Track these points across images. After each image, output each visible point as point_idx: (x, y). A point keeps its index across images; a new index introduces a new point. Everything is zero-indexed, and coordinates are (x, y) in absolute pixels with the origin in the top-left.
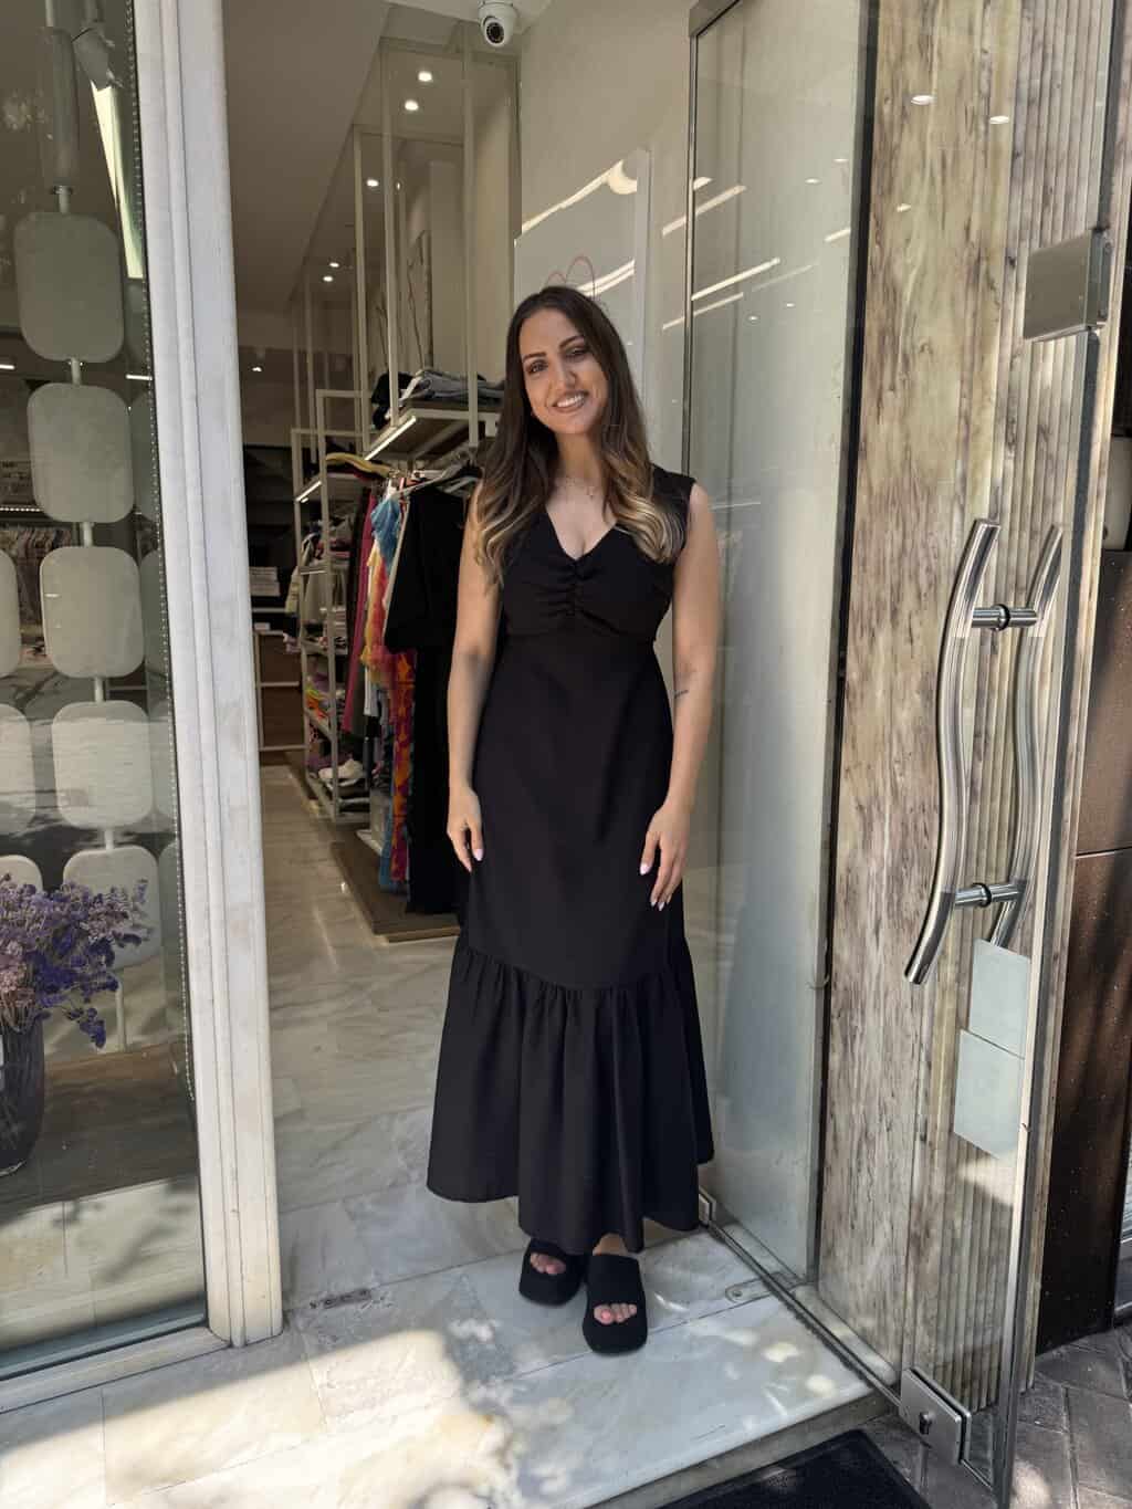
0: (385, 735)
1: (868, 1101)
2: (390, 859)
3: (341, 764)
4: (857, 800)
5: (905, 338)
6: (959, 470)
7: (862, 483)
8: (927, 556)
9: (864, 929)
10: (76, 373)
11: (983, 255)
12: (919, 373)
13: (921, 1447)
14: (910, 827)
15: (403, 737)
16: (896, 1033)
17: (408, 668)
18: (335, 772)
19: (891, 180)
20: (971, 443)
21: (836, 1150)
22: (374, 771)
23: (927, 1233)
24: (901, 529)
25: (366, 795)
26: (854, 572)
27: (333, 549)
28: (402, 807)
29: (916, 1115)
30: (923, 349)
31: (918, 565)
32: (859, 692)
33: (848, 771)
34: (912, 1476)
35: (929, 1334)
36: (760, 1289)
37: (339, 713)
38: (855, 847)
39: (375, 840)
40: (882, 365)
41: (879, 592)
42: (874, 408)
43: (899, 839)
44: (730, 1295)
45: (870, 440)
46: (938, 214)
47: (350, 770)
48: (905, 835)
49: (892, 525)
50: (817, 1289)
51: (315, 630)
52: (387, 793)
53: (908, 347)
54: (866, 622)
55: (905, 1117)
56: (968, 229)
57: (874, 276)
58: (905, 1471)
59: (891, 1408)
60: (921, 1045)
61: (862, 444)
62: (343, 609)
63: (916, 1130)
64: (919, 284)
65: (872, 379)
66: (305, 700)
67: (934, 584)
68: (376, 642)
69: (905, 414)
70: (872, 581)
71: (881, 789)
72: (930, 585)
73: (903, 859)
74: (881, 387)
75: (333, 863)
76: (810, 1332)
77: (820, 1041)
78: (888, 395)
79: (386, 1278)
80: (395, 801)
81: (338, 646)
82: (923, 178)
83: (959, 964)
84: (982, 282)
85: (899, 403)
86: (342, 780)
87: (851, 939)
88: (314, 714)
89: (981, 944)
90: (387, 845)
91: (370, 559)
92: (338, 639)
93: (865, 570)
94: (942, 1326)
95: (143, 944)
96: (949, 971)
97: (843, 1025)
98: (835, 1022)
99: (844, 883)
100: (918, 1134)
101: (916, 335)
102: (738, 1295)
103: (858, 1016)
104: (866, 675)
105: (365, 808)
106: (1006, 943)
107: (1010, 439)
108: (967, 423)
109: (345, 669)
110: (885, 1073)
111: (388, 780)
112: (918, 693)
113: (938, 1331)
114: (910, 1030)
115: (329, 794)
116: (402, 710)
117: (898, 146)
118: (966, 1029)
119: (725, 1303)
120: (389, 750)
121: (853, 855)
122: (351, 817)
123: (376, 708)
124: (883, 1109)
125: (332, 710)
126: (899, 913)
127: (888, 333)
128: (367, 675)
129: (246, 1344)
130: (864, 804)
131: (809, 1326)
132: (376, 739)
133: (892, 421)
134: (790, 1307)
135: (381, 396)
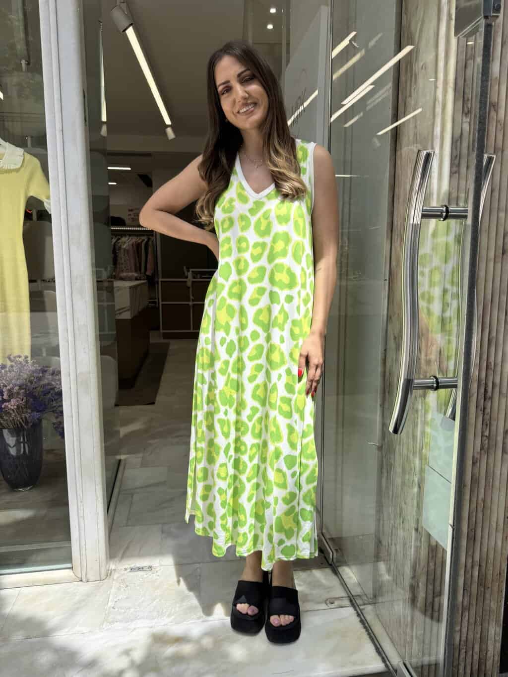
1: (396, 506)
4: (394, 334)
12: (421, 82)
16: (407, 468)
23: (418, 586)
30: (422, 68)
32: (395, 273)
33: (390, 318)
35: (420, 644)
36: (347, 602)
40: (406, 85)
44: (328, 602)
53: (417, 69)
57: (404, 33)
64: (421, 30)
74: (406, 97)
85: (412, 102)
97: (387, 463)
101: (420, 60)
102: (332, 603)
103: (392, 457)
104: (398, 263)
110: (402, 490)
118: (428, 465)
119: (324, 606)
124: (401, 509)
127: (409, 63)
129: (88, 581)
134: (359, 615)
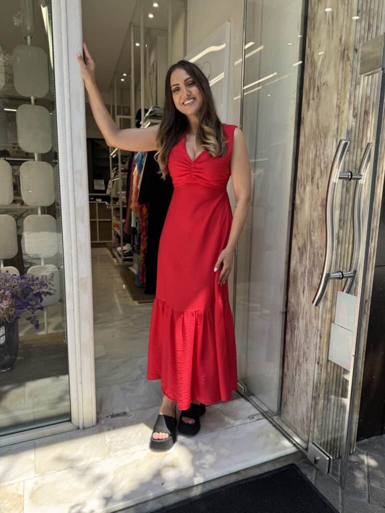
0: (138, 233)
1: (299, 351)
2: (139, 276)
3: (124, 245)
4: (298, 246)
5: (318, 81)
6: (336, 126)
7: (302, 133)
8: (324, 157)
9: (299, 290)
10: (33, 101)
11: (346, 48)
12: (323, 93)
13: (315, 471)
14: (316, 254)
15: (144, 234)
16: (309, 327)
17: (146, 209)
18: (122, 248)
19: (314, 24)
20: (340, 117)
21: (288, 369)
22: (135, 246)
23: (319, 396)
24: (315, 148)
25: (132, 255)
26: (299, 165)
27: (122, 171)
28: (144, 258)
29: (316, 355)
30: (324, 84)
31: (321, 161)
32: (299, 208)
33: (295, 236)
34: (312, 479)
35: (319, 431)
36: (261, 416)
37: (123, 227)
38: (297, 263)
39: (135, 270)
40: (310, 91)
41: (307, 172)
42: (307, 108)
43: (312, 259)
44: (250, 418)
45: (305, 117)
46: (330, 35)
47: (127, 247)
48: (314, 257)
49: (312, 147)
50: (280, 417)
51: (116, 200)
52: (139, 253)
53: (319, 84)
54: (302, 182)
55: (312, 357)
56: (341, 40)
57: (307, 59)
58: (309, 477)
59: (305, 457)
60: (318, 330)
61: (302, 120)
62: (125, 192)
63: (316, 360)
64: (323, 61)
65: (306, 96)
66: (113, 224)
67: (326, 167)
68: (135, 201)
69: (317, 107)
70: (305, 168)
71: (306, 242)
72: (325, 168)
73: (313, 265)
74: (309, 99)
75: (121, 278)
76: (277, 431)
77: (283, 331)
78: (311, 101)
79: (132, 409)
80: (141, 256)
81: (123, 204)
82: (325, 24)
83: (332, 302)
84: (345, 58)
85: (315, 104)
86: (124, 251)
87: (295, 295)
88: (116, 229)
89: (340, 293)
90: (139, 272)
91: (134, 173)
92: (123, 202)
93: (302, 164)
94: (323, 428)
95: (53, 296)
96: (329, 304)
97: (291, 326)
98: (289, 324)
99: (293, 276)
100: (317, 361)
101: (322, 78)
102: (253, 418)
103: (296, 321)
104: (302, 201)
105: (131, 260)
106: (349, 292)
107: (354, 114)
108: (339, 108)
109: (126, 212)
110: (305, 341)
111: (139, 249)
112: (320, 206)
113: (322, 430)
114: (315, 325)
115: (120, 255)
116: (144, 224)
117: (317, 11)
118: (334, 323)
119: (249, 420)
120: (139, 238)
121: (296, 266)
122: (127, 263)
123: (135, 224)
124: (305, 353)
125: (121, 227)
126: (312, 285)
127: (312, 78)
128: (133, 212)
129: (84, 428)
130: (300, 246)
131: (277, 428)
132: (135, 236)
133: (312, 111)
134: (271, 422)
135: (138, 117)
